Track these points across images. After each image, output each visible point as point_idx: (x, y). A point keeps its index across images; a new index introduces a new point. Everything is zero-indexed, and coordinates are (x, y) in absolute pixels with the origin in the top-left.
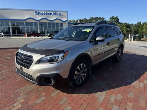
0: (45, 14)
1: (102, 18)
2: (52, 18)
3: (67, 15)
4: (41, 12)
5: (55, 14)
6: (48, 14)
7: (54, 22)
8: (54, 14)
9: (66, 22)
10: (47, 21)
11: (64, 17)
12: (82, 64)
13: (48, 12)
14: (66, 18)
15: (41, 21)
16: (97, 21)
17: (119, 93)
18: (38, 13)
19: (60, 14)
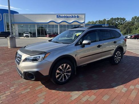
0: (65, 17)
1: (122, 19)
2: (71, 20)
3: (85, 17)
4: (61, 16)
5: (74, 17)
6: (68, 17)
7: (72, 24)
8: (72, 17)
9: (83, 24)
10: (67, 24)
11: (82, 19)
12: (65, 65)
13: (67, 16)
14: (84, 20)
15: (61, 24)
16: (117, 21)
17: (95, 94)
18: (58, 16)
19: (78, 17)
